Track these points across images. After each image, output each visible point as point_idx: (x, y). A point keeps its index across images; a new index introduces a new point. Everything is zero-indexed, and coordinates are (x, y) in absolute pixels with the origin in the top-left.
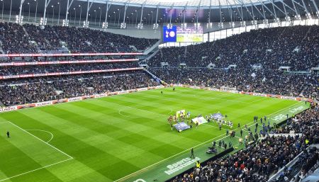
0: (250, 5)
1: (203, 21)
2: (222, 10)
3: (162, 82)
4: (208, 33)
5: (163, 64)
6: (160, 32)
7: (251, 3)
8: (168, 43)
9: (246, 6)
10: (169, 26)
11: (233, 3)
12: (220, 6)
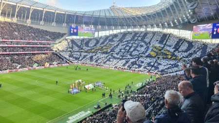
1: (95, 24)
2: (107, 18)
3: (68, 61)
4: (98, 32)
6: (67, 29)
7: (124, 16)
8: (72, 36)
9: (121, 17)
10: (73, 26)
11: (113, 15)
12: (105, 16)
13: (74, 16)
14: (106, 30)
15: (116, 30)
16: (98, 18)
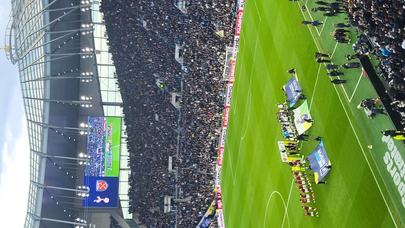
0: (47, 14)
1: (75, 114)
2: (53, 74)
3: (209, 213)
4: (102, 104)
5: (167, 209)
6: (94, 215)
7: (43, 11)
8: (121, 197)
9: (48, 23)
10: (83, 193)
11: (41, 51)
12: (45, 79)
13: (47, 193)
14: (96, 78)
15: (97, 41)
16: (52, 105)
